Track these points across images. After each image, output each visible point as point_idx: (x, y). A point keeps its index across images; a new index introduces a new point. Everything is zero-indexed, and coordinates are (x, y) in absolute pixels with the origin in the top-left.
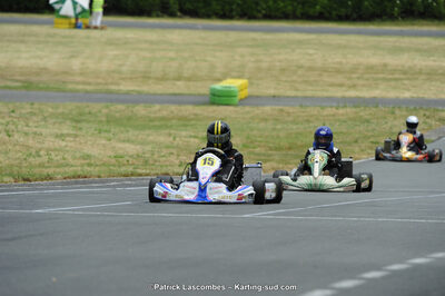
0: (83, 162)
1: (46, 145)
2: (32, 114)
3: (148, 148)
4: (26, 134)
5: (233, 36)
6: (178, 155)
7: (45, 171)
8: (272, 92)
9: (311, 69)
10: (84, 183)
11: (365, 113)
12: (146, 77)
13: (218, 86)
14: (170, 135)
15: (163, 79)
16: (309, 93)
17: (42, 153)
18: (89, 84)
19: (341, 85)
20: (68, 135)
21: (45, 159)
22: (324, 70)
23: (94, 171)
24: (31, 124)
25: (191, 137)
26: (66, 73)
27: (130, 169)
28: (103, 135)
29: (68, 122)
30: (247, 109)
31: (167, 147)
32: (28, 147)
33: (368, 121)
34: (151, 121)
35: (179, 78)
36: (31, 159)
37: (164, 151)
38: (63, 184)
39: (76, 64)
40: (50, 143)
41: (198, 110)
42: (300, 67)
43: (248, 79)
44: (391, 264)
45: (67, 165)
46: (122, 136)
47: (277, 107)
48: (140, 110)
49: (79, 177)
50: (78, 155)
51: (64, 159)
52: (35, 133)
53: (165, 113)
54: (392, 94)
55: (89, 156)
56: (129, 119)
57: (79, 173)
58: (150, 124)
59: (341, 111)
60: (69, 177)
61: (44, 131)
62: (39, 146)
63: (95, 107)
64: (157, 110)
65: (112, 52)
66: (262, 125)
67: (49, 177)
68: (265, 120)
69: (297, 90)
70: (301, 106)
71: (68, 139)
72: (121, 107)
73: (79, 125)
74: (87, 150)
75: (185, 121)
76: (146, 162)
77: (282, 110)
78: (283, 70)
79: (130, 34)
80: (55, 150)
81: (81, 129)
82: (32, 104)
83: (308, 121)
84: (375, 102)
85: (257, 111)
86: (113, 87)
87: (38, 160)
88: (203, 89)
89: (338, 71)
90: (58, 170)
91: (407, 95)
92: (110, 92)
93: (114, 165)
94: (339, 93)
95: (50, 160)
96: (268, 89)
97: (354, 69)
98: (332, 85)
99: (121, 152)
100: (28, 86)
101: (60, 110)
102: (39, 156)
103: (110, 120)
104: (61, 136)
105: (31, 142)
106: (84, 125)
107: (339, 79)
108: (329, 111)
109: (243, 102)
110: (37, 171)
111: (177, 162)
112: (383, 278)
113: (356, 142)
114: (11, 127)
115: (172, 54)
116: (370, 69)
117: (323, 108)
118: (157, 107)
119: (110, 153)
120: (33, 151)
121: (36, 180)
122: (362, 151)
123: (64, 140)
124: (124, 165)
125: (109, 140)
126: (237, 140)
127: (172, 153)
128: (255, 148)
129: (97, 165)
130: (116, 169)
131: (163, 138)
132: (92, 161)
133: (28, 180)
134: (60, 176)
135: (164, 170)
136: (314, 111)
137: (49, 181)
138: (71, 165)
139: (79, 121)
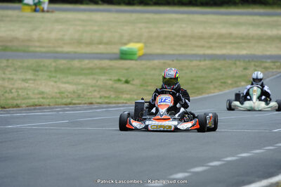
0: (39, 96)
1: (16, 86)
2: (8, 66)
3: (80, 87)
4: (4, 79)
5: (134, 16)
6: (99, 92)
7: (15, 102)
8: (159, 51)
9: (184, 36)
10: (40, 109)
11: (217, 64)
12: (79, 42)
13: (125, 48)
14: (94, 79)
15: (90, 44)
16: (183, 52)
17: (13, 91)
18: (43, 47)
19: (203, 47)
20: (30, 79)
21: (15, 94)
22: (192, 37)
23: (46, 102)
24: (7, 72)
25: (107, 80)
26: (29, 40)
27: (69, 100)
28: (52, 79)
29: (31, 72)
30: (143, 62)
31: (92, 86)
32: (4, 87)
33: (219, 69)
34: (83, 69)
35: (100, 43)
36: (7, 95)
37: (91, 89)
38: (25, 110)
39: (35, 35)
40: (19, 84)
41: (113, 63)
42: (177, 35)
43: (145, 43)
44: (227, 157)
46: (64, 80)
47: (162, 61)
48: (76, 63)
49: (36, 105)
50: (36, 92)
51: (27, 94)
52: (9, 79)
53: (91, 65)
54: (235, 52)
55: (43, 93)
56: (69, 69)
57: (37, 103)
58: (81, 72)
59: (202, 63)
60: (30, 106)
61: (15, 77)
62: (11, 86)
63: (47, 62)
64: (86, 63)
65: (58, 27)
66: (152, 72)
67: (17, 106)
68: (154, 69)
69: (175, 50)
70: (177, 60)
71: (31, 82)
72: (63, 61)
73: (37, 73)
74: (42, 89)
75: (104, 70)
76: (79, 96)
77: (164, 63)
78: (166, 38)
79: (70, 15)
80: (22, 89)
81: (38, 76)
82: (8, 60)
84: (224, 57)
85: (150, 63)
86: (59, 49)
87: (11, 95)
88: (115, 50)
89: (201, 38)
90: (23, 101)
91: (244, 52)
92: (57, 52)
93: (58, 98)
94: (201, 52)
95: (18, 95)
96: (157, 49)
97: (211, 37)
98: (197, 46)
99: (63, 90)
100: (5, 48)
101: (25, 64)
102: (12, 93)
103: (57, 70)
104: (25, 80)
105: (6, 84)
106: (40, 73)
107: (202, 43)
108: (195, 63)
109: (140, 58)
110: (10, 102)
111: (98, 96)
112: (221, 165)
113: (211, 82)
115: (96, 28)
116: (221, 36)
117: (191, 61)
118: (86, 61)
119: (56, 91)
120: (8, 90)
121: (9, 108)
122: (215, 88)
123: (27, 83)
124: (65, 98)
125: (56, 82)
126: (137, 82)
127: (95, 90)
128: (147, 86)
129: (48, 98)
130: (60, 101)
131: (90, 81)
132: (45, 96)
133: (4, 108)
134: (24, 105)
135: (90, 101)
136: (185, 63)
137: (18, 109)
138: (32, 99)
139: (37, 71)
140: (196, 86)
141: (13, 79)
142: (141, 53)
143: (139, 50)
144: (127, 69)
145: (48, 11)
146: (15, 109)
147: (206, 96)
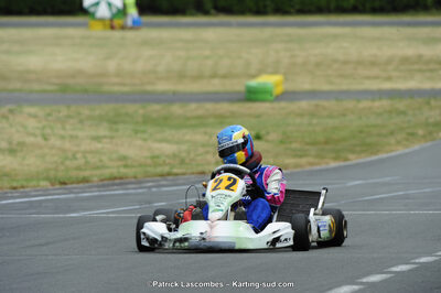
0: (120, 163)
1: (83, 148)
2: (69, 117)
3: (184, 147)
4: (63, 137)
5: (267, 32)
6: (214, 154)
7: (82, 174)
8: (307, 86)
9: (346, 63)
10: (120, 184)
11: (401, 105)
12: (181, 76)
13: (253, 83)
14: (206, 133)
15: (199, 77)
16: (344, 87)
17: (79, 156)
18: (124, 85)
19: (376, 78)
20: (105, 137)
21: (81, 161)
22: (360, 63)
23: (130, 172)
24: (68, 127)
26: (102, 75)
27: (166, 169)
28: (139, 135)
29: (105, 124)
30: (283, 104)
31: (203, 146)
32: (64, 151)
33: (404, 113)
34: (188, 119)
35: (214, 76)
36: (68, 163)
37: (201, 150)
38: (98, 186)
39: (112, 65)
40: (87, 145)
41: (235, 107)
42: (335, 61)
43: (285, 74)
45: (104, 167)
46: (159, 136)
47: (314, 102)
48: (176, 109)
49: (115, 178)
50: (114, 156)
51: (101, 161)
52: (72, 137)
53: (200, 112)
54: (427, 85)
55: (124, 158)
56: (166, 118)
57: (116, 174)
58: (186, 123)
59: (377, 104)
60: (105, 180)
61: (80, 134)
62: (75, 149)
63: (131, 108)
64: (193, 108)
65: (147, 52)
66: (298, 120)
67: (85, 180)
68: (301, 115)
69: (332, 83)
70: (337, 99)
71: (105, 140)
72: (156, 107)
73: (115, 127)
74: (123, 151)
76: (182, 162)
77: (317, 106)
78: (318, 65)
79: (165, 34)
80: (91, 152)
81: (117, 130)
82: (69, 107)
83: (344, 115)
84: (411, 94)
85: (293, 107)
86: (149, 88)
87: (75, 163)
88: (238, 86)
89: (373, 64)
90: (98, 172)
93: (150, 166)
94: (374, 86)
95: (87, 163)
96: (304, 84)
97: (389, 61)
98: (368, 78)
99: (157, 152)
100: (64, 89)
101: (97, 112)
102: (76, 159)
103: (147, 120)
104: (97, 139)
105: (67, 145)
106: (121, 126)
107: (375, 71)
108: (365, 104)
109: (279, 98)
110: (74, 174)
113: (392, 133)
114: (48, 131)
115: (207, 53)
116: (405, 60)
117: (359, 101)
118: (193, 106)
119: (147, 154)
120: (70, 155)
121: (72, 183)
122: (398, 143)
123: (100, 142)
124: (160, 165)
125: (145, 140)
126: (273, 136)
127: (207, 152)
128: (291, 143)
129: (133, 166)
130: (151, 170)
131: (199, 137)
132: (129, 162)
133: (64, 183)
134: (95, 179)
135: (200, 169)
136: (349, 104)
137: (87, 185)
138: (108, 167)
139: (116, 123)
140: (368, 140)
141: (77, 137)
142: (278, 90)
143: (277, 85)
144: (258, 116)
145: (131, 28)
146: (81, 185)
147: (384, 156)
